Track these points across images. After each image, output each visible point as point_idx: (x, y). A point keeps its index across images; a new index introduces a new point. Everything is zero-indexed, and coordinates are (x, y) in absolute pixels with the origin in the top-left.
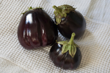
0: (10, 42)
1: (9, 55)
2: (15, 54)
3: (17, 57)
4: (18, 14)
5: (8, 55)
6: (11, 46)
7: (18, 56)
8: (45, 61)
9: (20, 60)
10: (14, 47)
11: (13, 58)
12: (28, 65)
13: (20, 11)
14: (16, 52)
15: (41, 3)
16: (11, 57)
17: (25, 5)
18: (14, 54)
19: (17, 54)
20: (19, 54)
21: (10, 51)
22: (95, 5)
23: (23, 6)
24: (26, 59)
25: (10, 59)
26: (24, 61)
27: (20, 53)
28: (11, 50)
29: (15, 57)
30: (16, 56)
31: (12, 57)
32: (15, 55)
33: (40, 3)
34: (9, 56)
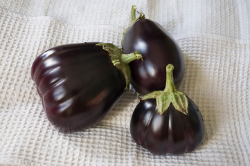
0: (7, 128)
1: (15, 152)
2: (29, 147)
3: (34, 153)
4: (6, 65)
5: (12, 154)
6: (13, 134)
7: (35, 149)
8: (99, 143)
9: (43, 157)
10: (19, 133)
11: (27, 156)
12: (65, 163)
13: (8, 57)
14: (28, 143)
15: (49, 30)
16: (21, 156)
17: (14, 43)
18: (25, 149)
19: (32, 145)
20: (36, 144)
21: (13, 145)
22: (157, 7)
23: (13, 47)
24: (56, 149)
25: (20, 162)
26: (54, 156)
27: (38, 140)
28: (14, 141)
29: (31, 154)
30: (31, 150)
31: (24, 157)
32: (29, 150)
33: (47, 29)
34: (16, 156)
